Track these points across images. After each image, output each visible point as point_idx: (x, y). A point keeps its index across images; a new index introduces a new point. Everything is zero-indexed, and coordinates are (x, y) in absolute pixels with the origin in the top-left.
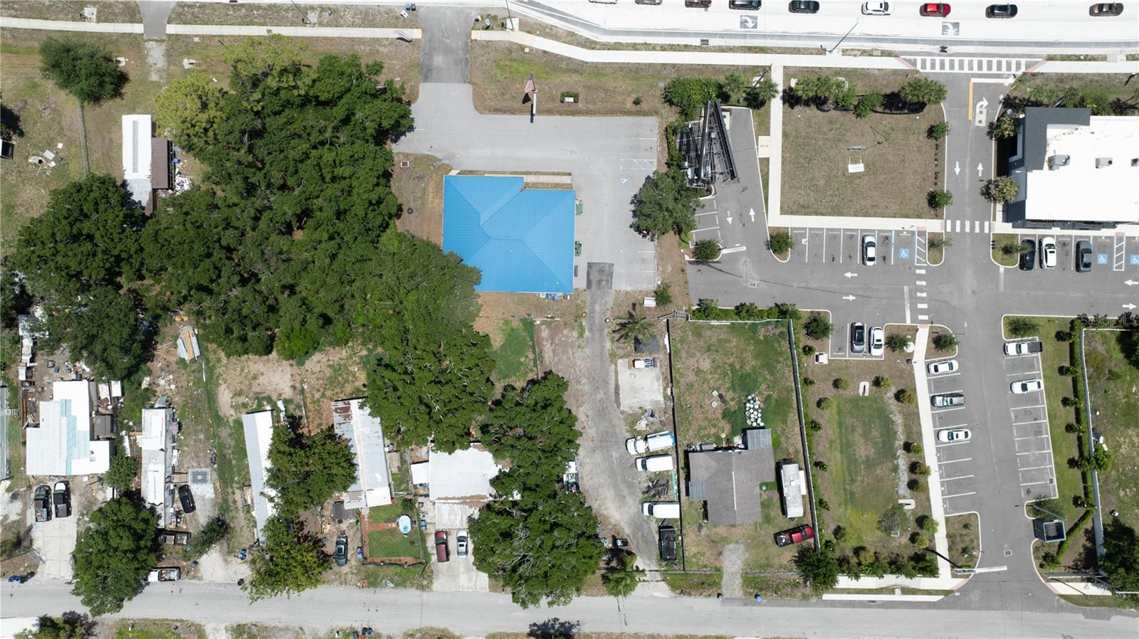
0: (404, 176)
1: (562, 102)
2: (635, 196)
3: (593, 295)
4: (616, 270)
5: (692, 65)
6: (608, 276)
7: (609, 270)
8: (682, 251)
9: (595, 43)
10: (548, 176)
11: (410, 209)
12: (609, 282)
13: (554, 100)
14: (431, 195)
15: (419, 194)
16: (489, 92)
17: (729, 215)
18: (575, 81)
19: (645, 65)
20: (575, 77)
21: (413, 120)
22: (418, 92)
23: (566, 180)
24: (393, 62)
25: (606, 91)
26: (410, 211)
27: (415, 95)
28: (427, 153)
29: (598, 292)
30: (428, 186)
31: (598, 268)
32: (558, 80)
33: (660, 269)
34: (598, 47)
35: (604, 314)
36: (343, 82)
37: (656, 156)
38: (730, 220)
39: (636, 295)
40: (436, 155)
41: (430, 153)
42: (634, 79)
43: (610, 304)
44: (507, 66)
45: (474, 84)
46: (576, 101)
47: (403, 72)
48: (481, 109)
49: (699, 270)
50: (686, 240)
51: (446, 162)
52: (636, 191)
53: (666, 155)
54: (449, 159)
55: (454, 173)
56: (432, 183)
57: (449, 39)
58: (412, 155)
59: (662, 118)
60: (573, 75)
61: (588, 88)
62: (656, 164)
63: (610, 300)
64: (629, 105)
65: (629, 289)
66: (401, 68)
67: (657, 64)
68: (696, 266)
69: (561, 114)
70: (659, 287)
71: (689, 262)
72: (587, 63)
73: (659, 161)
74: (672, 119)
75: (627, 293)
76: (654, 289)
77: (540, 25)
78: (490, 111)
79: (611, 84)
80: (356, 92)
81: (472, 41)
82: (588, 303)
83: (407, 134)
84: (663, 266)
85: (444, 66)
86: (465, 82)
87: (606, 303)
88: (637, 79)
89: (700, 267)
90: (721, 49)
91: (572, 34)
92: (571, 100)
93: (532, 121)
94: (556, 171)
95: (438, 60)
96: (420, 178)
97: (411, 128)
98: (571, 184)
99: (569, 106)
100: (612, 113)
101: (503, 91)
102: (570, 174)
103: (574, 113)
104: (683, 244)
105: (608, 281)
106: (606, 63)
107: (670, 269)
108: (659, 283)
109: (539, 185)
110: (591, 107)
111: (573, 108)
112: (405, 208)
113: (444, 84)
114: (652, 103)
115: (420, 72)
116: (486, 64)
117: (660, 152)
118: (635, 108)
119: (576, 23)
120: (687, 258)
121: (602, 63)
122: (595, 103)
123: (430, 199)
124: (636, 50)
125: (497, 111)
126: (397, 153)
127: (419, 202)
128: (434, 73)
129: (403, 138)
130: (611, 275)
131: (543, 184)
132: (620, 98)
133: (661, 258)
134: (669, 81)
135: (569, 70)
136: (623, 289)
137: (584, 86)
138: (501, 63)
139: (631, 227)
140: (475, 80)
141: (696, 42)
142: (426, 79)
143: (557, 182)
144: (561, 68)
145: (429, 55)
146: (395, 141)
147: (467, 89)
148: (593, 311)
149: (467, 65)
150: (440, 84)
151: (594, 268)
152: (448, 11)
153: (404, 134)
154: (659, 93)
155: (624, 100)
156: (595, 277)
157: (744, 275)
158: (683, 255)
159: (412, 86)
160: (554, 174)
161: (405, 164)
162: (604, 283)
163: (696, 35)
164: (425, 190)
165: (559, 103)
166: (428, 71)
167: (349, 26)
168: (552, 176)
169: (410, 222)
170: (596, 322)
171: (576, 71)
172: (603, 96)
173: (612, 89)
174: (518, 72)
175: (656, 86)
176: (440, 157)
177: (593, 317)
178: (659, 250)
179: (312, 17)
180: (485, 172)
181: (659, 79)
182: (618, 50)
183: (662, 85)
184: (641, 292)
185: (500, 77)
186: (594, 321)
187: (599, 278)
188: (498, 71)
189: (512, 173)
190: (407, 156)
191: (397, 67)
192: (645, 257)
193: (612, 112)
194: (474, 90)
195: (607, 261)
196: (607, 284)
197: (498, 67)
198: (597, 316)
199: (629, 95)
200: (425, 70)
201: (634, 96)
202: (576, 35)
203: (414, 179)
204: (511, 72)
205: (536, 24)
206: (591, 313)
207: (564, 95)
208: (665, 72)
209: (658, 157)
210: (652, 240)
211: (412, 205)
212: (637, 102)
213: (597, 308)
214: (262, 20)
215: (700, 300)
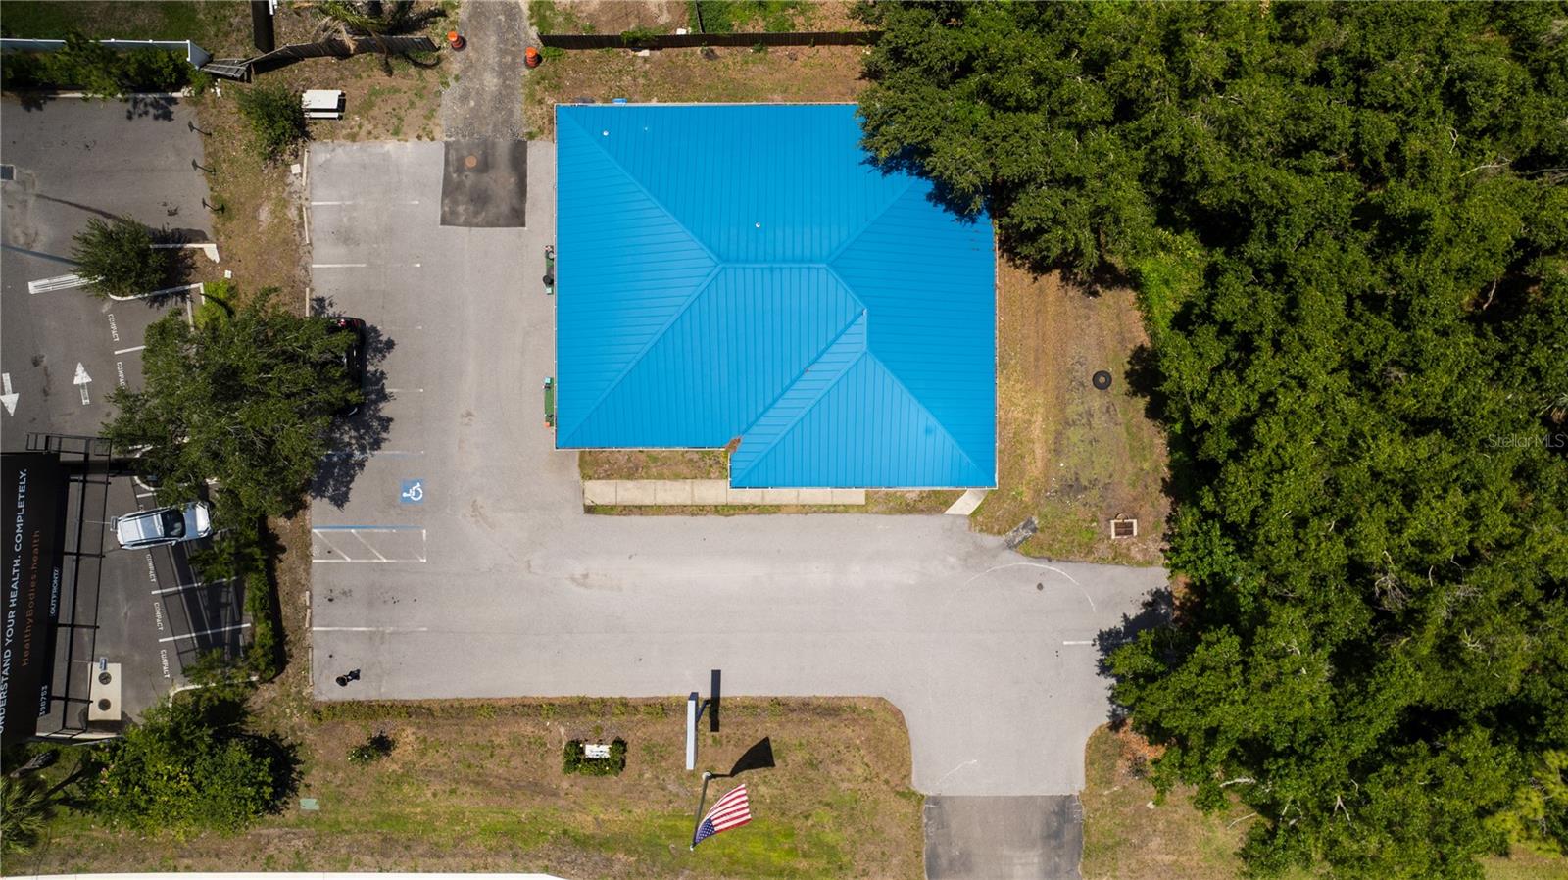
0: (1125, 492)
1: (620, 744)
2: (377, 444)
3: (506, 122)
4: (431, 205)
5: (210, 870)
6: (459, 186)
7: (455, 202)
8: (228, 274)
10: (660, 501)
11: (1103, 387)
12: (454, 164)
13: (649, 749)
14: (1036, 432)
15: (1075, 435)
16: (859, 771)
17: (85, 393)
18: (583, 810)
19: (360, 867)
20: (584, 822)
21: (1104, 669)
22: (1090, 763)
23: (602, 491)
24: (1169, 859)
25: (481, 782)
26: (1101, 381)
27: (1100, 753)
28: (1055, 568)
29: (488, 131)
30: (1047, 464)
31: (492, 210)
32: (637, 811)
33: (292, 213)
35: (469, 66)
36: (1383, 796)
37: (316, 576)
38: (81, 377)
39: (368, 126)
40: (1025, 562)
41: (1043, 566)
42: (398, 819)
43: (449, 96)
44: (805, 856)
45: (908, 795)
46: (576, 746)
47: (1138, 827)
48: (880, 715)
49: (172, 213)
50: (213, 306)
51: (991, 541)
52: (375, 460)
53: (284, 580)
54: (981, 549)
55: (968, 502)
56: (1035, 469)
58: (1102, 561)
59: (300, 698)
60: (590, 830)
61: (537, 788)
62: (315, 550)
63: (451, 107)
64: (407, 738)
65: (391, 146)
66: (1144, 840)
67: (322, 869)
68: (184, 227)
69: (624, 703)
70: (296, 155)
71: (204, 239)
72: (546, 870)
73: (306, 557)
74: (267, 692)
75: (396, 133)
76: (313, 146)
78: (854, 709)
79: (469, 801)
80: (1331, 762)
82: (521, 93)
83: (1120, 625)
84: (284, 221)
85: (1006, 851)
86: (936, 800)
87: (464, 98)
88: (387, 818)
89: (172, 225)
92: (592, 750)
93: (716, 676)
94: (636, 520)
96: (1072, 487)
97: (1109, 641)
98: (586, 477)
99: (598, 729)
100: (461, 708)
101: (812, 774)
102: (590, 510)
103: (579, 707)
104: (222, 295)
105: (460, 170)
106: (486, 869)
107: (264, 215)
108: (295, 168)
109: (683, 469)
110: (527, 728)
111: (583, 725)
112: (1121, 385)
113: (1003, 792)
114: (334, 743)
115: (1084, 828)
116: (870, 858)
117: (299, 586)
118: (390, 727)
120: (211, 250)
121: (496, 869)
122: (516, 740)
123: (1038, 418)
125: (830, 710)
126: (1150, 563)
127: (1072, 410)
128: (1036, 829)
129: (1134, 611)
130: (450, 190)
131: (677, 477)
132: (434, 758)
133: (290, 244)
134: (290, 815)
135: (603, 844)
136: (411, 145)
137: (555, 794)
138: (822, 863)
139: (390, 344)
140: (905, 808)
142: (1063, 807)
143: (630, 484)
144: (628, 852)
146: (1160, 597)
147: (927, 780)
148: (502, 72)
149: (933, 856)
150: (1017, 792)
151: (504, 208)
153: (1132, 627)
154: (314, 777)
155: (423, 753)
156: (501, 181)
157: (32, 201)
158: (226, 260)
159: (1109, 783)
160: (641, 510)
161: (1125, 530)
162: (471, 162)
164: (1057, 449)
165: (629, 737)
166: (1057, 835)
168: (648, 501)
169: (1101, 345)
170: (493, 39)
171: (583, 842)
172: (489, 764)
173: (463, 788)
174: (769, 835)
175: (323, 799)
176: (1009, 554)
177: (503, 53)
178: (299, 273)
180: (861, 509)
181: (318, 821)
183: (309, 803)
184: (353, 138)
185: (826, 816)
186: (502, 40)
187: (486, 178)
188: (830, 837)
189: (776, 509)
190: (1119, 557)
191: (1155, 843)
192: (342, 250)
193: (458, 712)
194: (908, 776)
195: (460, 234)
196: (461, 160)
197: (831, 851)
198: (493, 58)
199: (407, 773)
200: (1068, 834)
201: (389, 765)
203: (1093, 483)
204: (790, 834)
206: (513, 66)
207: (617, 763)
208: (298, 843)
209: (307, 572)
210: (320, 301)
211: (1096, 400)
212: (383, 745)
213: (491, 82)
215: (167, 116)
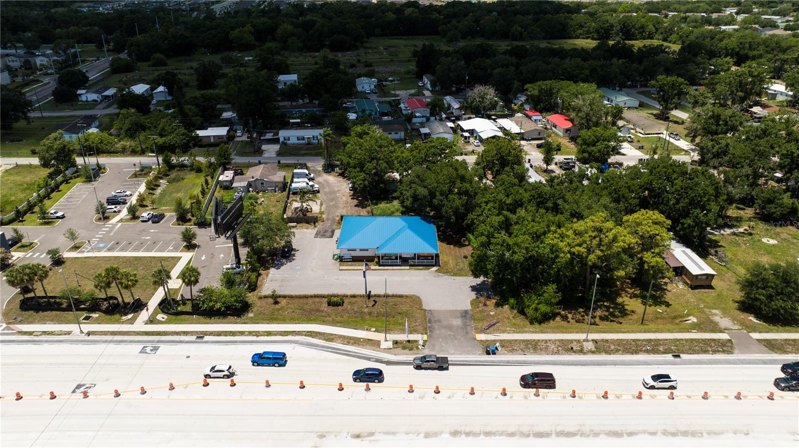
9: (306, 335)
13: (350, 303)
16: (408, 306)
21: (473, 291)
22: (471, 304)
25: (302, 309)
27: (474, 302)
34: (304, 333)
37: (269, 278)
45: (422, 310)
48: (414, 297)
57: (449, 335)
59: (257, 295)
61: (318, 310)
64: (285, 301)
69: (344, 295)
74: (249, 295)
77: (359, 345)
78: (407, 296)
81: (426, 334)
85: (450, 319)
86: (430, 311)
90: (186, 333)
91: (327, 340)
93: (370, 292)
95: (457, 322)
101: (395, 307)
110: (317, 300)
113: (449, 309)
114: (263, 303)
115: (473, 316)
118: (279, 299)
119: (323, 347)
122: (314, 302)
124: (266, 332)
125: (400, 296)
128: (459, 315)
132: (291, 305)
134: (243, 317)
140: (421, 312)
141: (207, 338)
142: (465, 312)
145: (465, 325)
147: (428, 307)
149: (430, 320)
150: (452, 309)
152: (453, 352)
154: (255, 310)
159: (478, 308)
163: (207, 342)
165: (345, 301)
166: (465, 317)
167: (550, 340)
172: (305, 306)
175: (255, 314)
179: (590, 346)
181: (252, 317)
182: (285, 331)
183: (250, 315)
194: (421, 307)
199: (282, 308)
200: (468, 317)
201: (278, 306)
202: (325, 340)
205: (363, 345)
214: (639, 343)
